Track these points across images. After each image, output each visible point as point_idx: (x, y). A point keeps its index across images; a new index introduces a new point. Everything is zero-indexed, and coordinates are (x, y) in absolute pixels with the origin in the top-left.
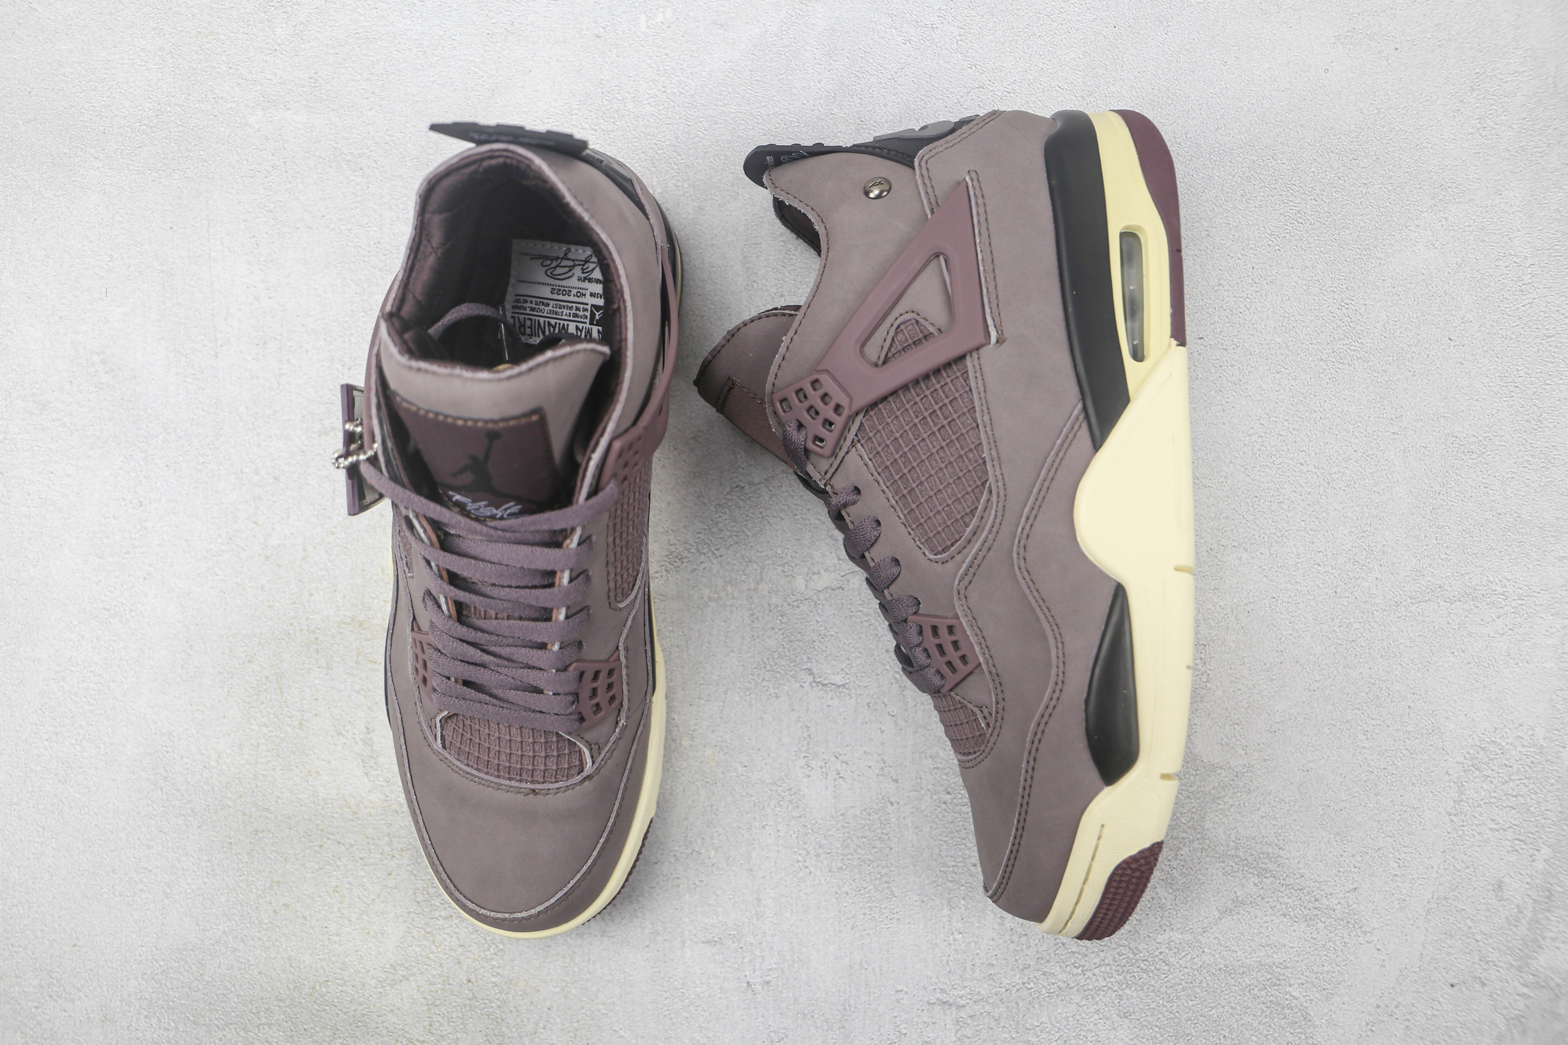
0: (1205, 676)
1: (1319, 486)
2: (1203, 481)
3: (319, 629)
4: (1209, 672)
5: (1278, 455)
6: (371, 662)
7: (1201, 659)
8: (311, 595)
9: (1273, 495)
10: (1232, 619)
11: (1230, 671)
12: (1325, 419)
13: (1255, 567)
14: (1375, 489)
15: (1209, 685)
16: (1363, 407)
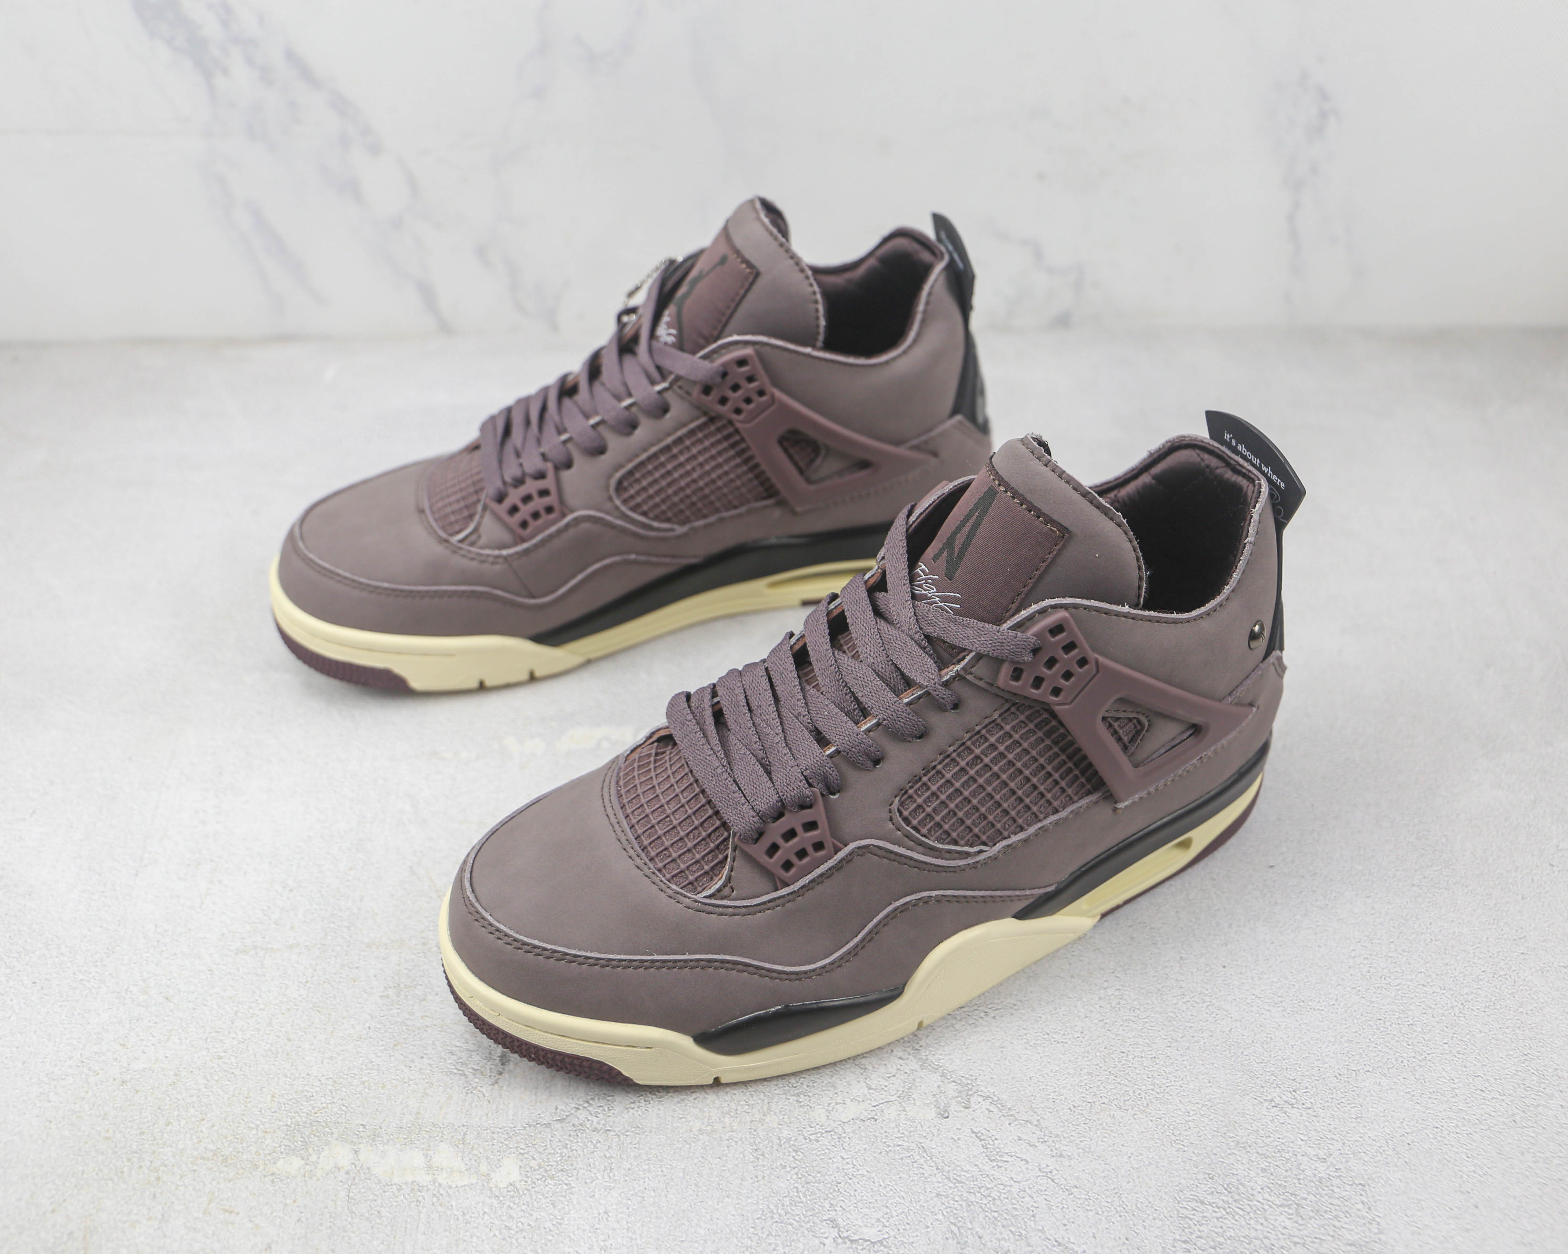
0: (1375, 1225)
1: (1452, 1007)
2: (1310, 1003)
3: (166, 1166)
4: (1378, 1219)
5: (1393, 977)
6: (225, 1211)
7: (1363, 1202)
8: (168, 1124)
9: (1399, 1018)
10: (1390, 1153)
11: (1406, 1219)
12: (1436, 940)
13: (1401, 1093)
14: (1521, 1010)
15: (1382, 1237)
16: (1476, 929)
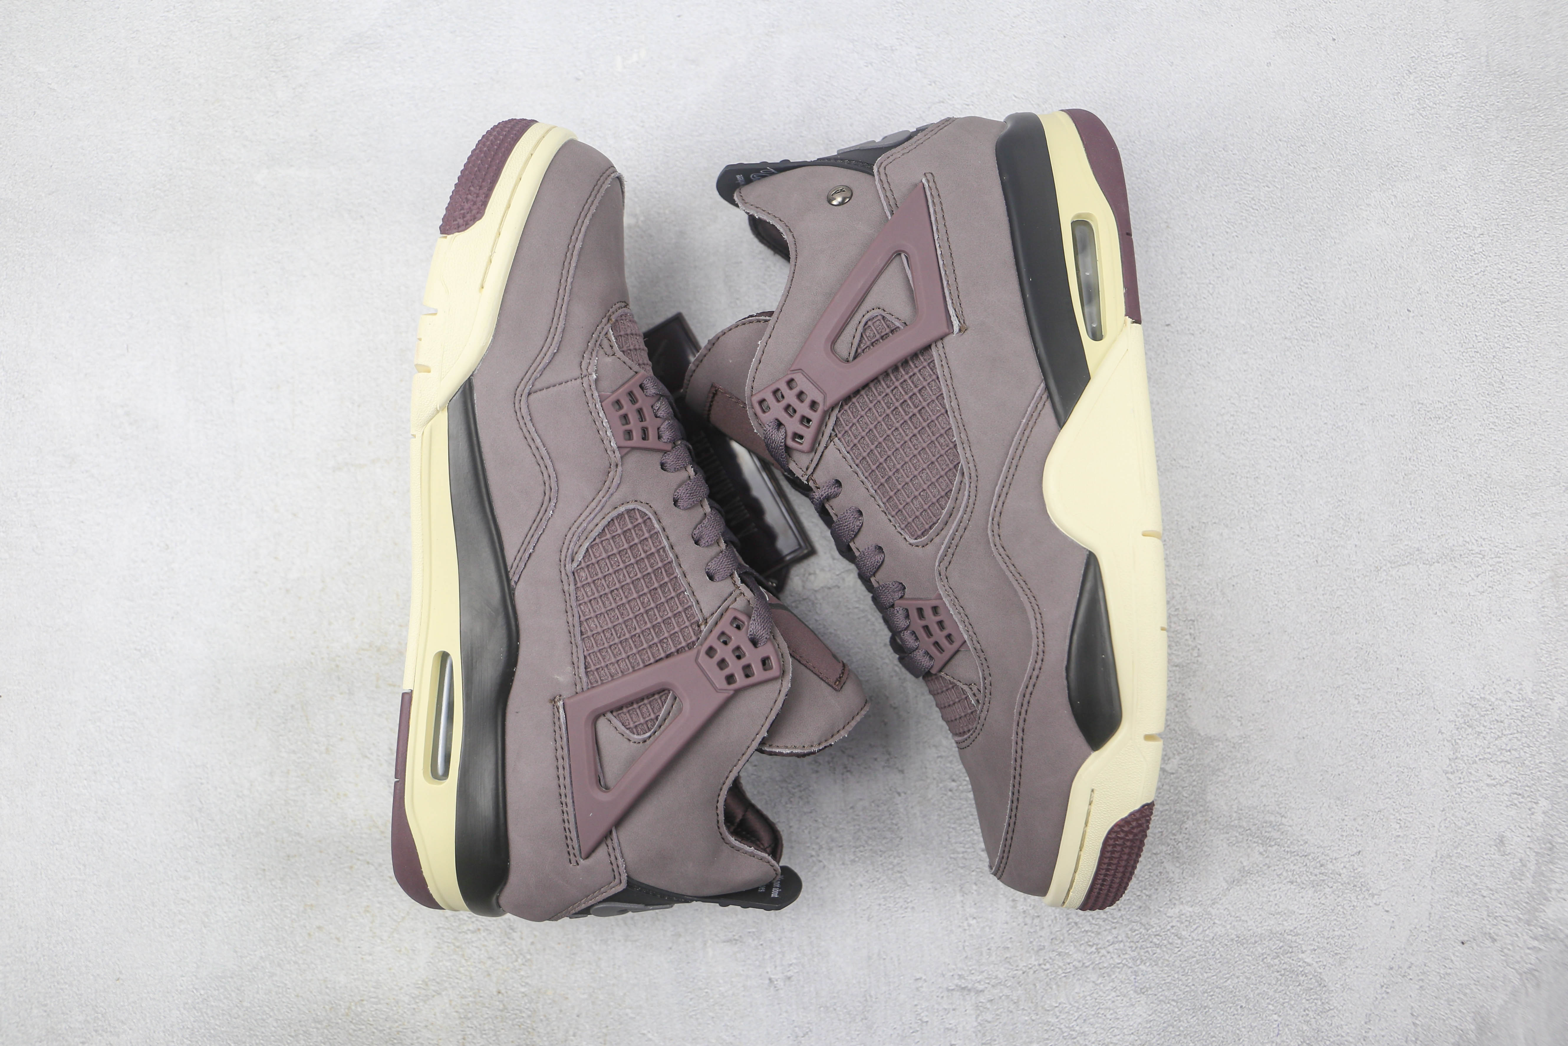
0: (1196, 650)
1: (1293, 459)
2: (1180, 461)
3: (339, 657)
4: (1199, 646)
5: (1251, 433)
6: (390, 685)
7: (1190, 634)
9: (1249, 471)
10: (1218, 593)
11: (1219, 645)
12: (1293, 394)
13: (1237, 542)
14: (1347, 459)
15: (1200, 659)
16: (1329, 381)
